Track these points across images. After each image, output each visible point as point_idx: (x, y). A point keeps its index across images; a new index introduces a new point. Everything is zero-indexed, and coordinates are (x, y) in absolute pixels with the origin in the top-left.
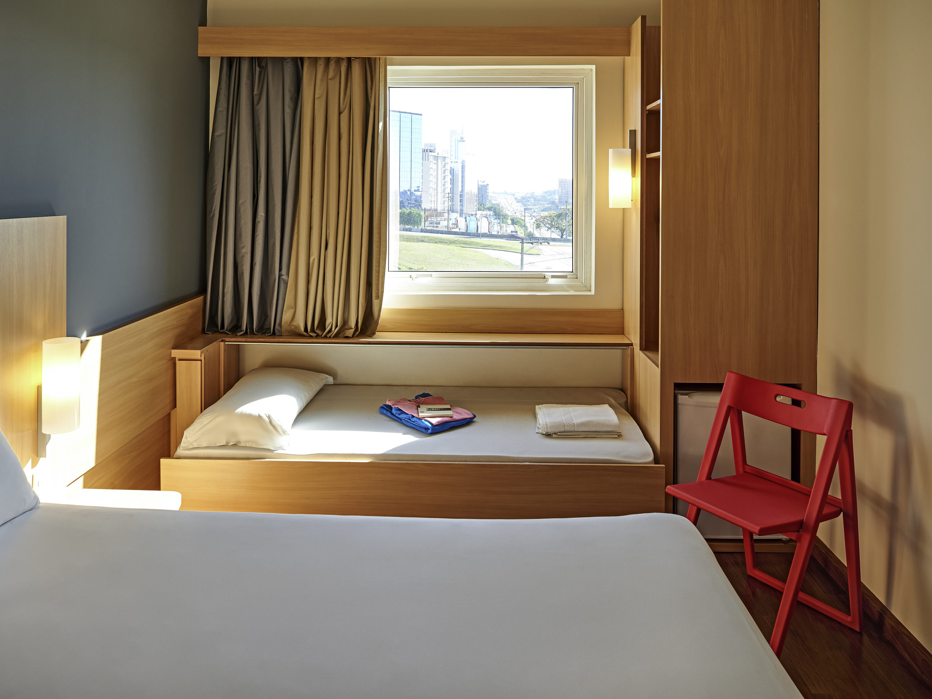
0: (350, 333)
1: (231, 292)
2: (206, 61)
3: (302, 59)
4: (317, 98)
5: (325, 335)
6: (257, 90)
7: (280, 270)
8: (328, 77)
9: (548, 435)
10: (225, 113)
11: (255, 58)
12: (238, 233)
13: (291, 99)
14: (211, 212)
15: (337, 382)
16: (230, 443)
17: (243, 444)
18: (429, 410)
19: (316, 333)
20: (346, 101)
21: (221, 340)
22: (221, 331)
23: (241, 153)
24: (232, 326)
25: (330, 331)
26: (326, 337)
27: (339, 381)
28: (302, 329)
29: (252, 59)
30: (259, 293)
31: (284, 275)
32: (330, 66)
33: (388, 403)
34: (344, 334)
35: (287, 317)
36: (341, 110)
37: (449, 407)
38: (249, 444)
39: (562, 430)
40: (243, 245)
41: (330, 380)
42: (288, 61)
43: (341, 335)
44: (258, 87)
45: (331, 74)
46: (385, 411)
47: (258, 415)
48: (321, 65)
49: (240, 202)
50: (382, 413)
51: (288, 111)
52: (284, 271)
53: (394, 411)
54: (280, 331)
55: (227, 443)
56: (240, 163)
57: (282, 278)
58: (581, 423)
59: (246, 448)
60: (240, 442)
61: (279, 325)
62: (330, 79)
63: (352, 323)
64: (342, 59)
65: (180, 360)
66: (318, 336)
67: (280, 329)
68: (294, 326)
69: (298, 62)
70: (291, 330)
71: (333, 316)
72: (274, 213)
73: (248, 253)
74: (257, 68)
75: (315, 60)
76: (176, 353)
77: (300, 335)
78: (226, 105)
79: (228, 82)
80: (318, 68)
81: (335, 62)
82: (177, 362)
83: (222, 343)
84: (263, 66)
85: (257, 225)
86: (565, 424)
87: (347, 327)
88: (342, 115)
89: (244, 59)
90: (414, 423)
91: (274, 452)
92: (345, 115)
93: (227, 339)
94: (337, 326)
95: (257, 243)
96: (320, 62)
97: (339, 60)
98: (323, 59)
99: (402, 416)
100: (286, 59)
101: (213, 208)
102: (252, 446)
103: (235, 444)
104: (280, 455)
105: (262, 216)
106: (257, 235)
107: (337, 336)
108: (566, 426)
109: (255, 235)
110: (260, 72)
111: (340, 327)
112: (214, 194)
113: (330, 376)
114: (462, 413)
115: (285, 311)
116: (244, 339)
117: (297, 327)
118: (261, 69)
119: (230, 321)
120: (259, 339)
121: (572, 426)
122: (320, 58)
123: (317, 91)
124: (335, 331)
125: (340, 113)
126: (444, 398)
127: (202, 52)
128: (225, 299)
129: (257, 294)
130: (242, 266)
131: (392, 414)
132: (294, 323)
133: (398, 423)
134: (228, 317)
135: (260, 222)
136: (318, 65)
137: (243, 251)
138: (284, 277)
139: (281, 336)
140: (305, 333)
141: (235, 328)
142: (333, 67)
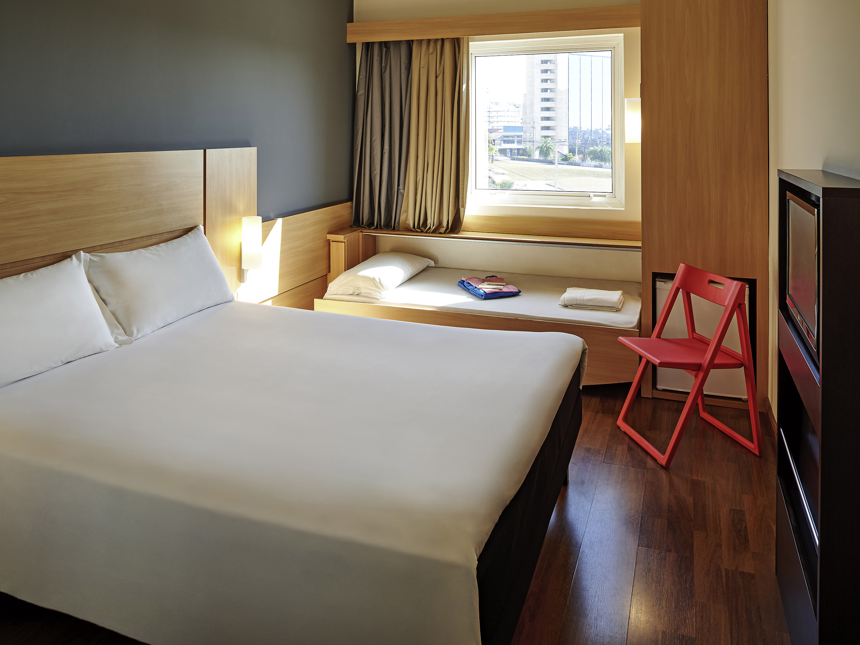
0: (443, 230)
1: (368, 200)
2: (353, 46)
3: (412, 41)
4: (422, 67)
5: (426, 231)
6: (384, 64)
7: (398, 186)
8: (429, 52)
9: (566, 306)
10: (364, 79)
11: (383, 42)
12: (372, 160)
13: (406, 69)
14: (356, 146)
15: (437, 265)
16: (355, 293)
17: (362, 295)
18: (489, 284)
19: (421, 229)
20: (441, 68)
21: (360, 231)
22: (362, 226)
23: (374, 106)
24: (368, 223)
25: (430, 228)
26: (426, 232)
27: (439, 265)
28: (412, 226)
29: (381, 43)
30: (385, 201)
31: (401, 189)
32: (430, 45)
33: (463, 279)
34: (439, 231)
35: (403, 217)
36: (438, 75)
37: (504, 284)
38: (366, 295)
39: (575, 303)
40: (375, 168)
41: (432, 263)
42: (403, 42)
43: (437, 232)
44: (385, 61)
45: (431, 50)
46: (460, 284)
47: (373, 277)
48: (424, 44)
49: (373, 139)
50: (459, 285)
51: (404, 77)
52: (401, 187)
53: (465, 284)
54: (398, 227)
55: (353, 293)
56: (373, 113)
57: (400, 192)
58: (589, 299)
59: (364, 296)
60: (361, 293)
61: (397, 223)
62: (431, 54)
63: (445, 224)
64: (438, 39)
65: (332, 242)
66: (422, 232)
67: (398, 225)
68: (407, 224)
69: (409, 44)
70: (406, 227)
71: (431, 218)
72: (394, 147)
73: (378, 174)
74: (384, 49)
75: (420, 41)
76: (330, 237)
77: (411, 231)
78: (365, 74)
79: (366, 59)
80: (422, 47)
81: (434, 42)
82: (331, 243)
83: (361, 233)
84: (388, 47)
85: (384, 155)
86: (578, 299)
87: (441, 226)
88: (438, 79)
89: (376, 43)
90: (475, 292)
91: (380, 300)
92: (440, 79)
93: (364, 231)
94: (434, 225)
95: (383, 167)
96: (423, 43)
97: (436, 40)
98: (425, 40)
99: (470, 287)
100: (402, 42)
101: (357, 144)
102: (368, 296)
103: (358, 294)
104: (383, 302)
105: (387, 149)
106: (384, 162)
107: (434, 232)
108: (578, 301)
109: (383, 162)
110: (386, 51)
111: (436, 226)
112: (357, 134)
113: (431, 261)
114: (511, 288)
115: (402, 214)
116: (374, 231)
117: (409, 225)
118: (386, 49)
119: (367, 219)
120: (383, 232)
121: (582, 301)
122: (424, 40)
123: (422, 63)
124: (433, 228)
125: (436, 77)
126: (504, 279)
127: (350, 39)
128: (364, 204)
129: (384, 202)
130: (375, 182)
131: (465, 286)
132: (407, 222)
133: (467, 292)
134: (366, 217)
135: (385, 153)
136: (422, 45)
137: (375, 172)
138: (401, 191)
139: (398, 230)
140: (413, 229)
141: (370, 224)
142: (432, 45)
